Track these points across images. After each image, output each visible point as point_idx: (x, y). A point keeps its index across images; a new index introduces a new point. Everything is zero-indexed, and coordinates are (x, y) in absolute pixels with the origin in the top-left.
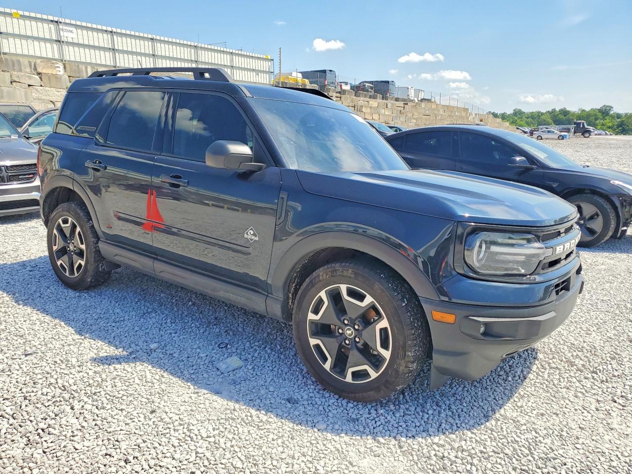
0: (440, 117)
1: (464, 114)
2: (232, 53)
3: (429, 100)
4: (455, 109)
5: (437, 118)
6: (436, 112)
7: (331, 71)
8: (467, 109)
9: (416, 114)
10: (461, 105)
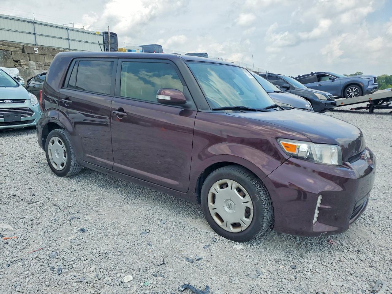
2: (67, 29)
7: (158, 45)
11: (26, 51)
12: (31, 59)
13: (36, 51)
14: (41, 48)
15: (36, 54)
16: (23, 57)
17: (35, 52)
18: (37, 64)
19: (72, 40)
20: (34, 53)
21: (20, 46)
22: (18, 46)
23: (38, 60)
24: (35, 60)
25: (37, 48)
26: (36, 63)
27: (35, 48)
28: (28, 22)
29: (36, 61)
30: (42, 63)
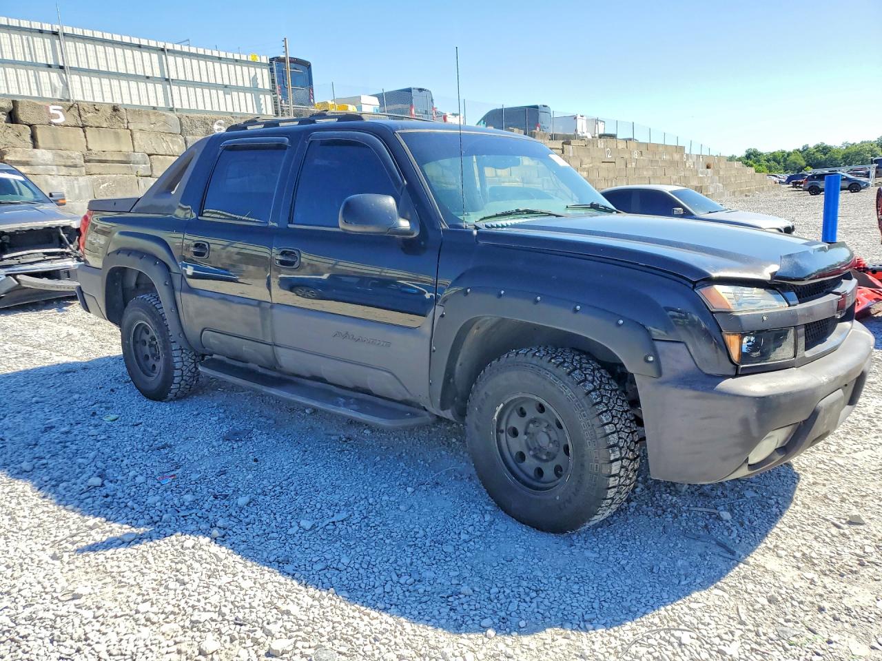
0: (634, 164)
1: (677, 157)
2: (163, 50)
3: (613, 136)
4: (660, 149)
5: (629, 166)
6: (626, 156)
7: (421, 90)
8: (682, 148)
9: (586, 160)
10: (671, 142)
11: (22, 117)
12: (40, 143)
13: (58, 117)
14: (72, 107)
15: (56, 124)
16: (11, 137)
17: (54, 120)
18: (61, 156)
19: (179, 83)
20: (50, 123)
21: (3, 105)
23: (64, 145)
24: (53, 146)
25: (61, 108)
26: (54, 155)
27: (51, 108)
28: (41, 32)
29: (56, 148)
30: (76, 154)
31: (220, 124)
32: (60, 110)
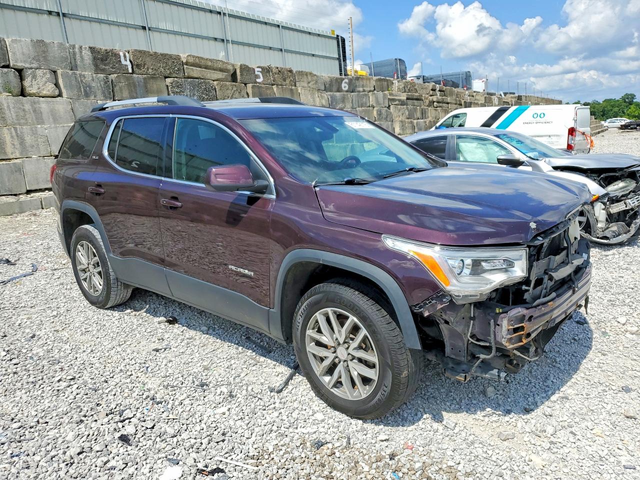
2: (279, 26)
7: (400, 60)
13: (257, 77)
14: (266, 71)
15: (259, 83)
16: (236, 94)
17: (258, 80)
19: (288, 52)
20: (256, 82)
21: (230, 67)
22: (225, 65)
25: (260, 70)
27: (257, 69)
28: (211, 11)
31: (346, 83)
32: (261, 72)
